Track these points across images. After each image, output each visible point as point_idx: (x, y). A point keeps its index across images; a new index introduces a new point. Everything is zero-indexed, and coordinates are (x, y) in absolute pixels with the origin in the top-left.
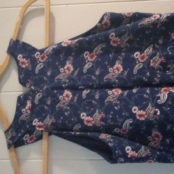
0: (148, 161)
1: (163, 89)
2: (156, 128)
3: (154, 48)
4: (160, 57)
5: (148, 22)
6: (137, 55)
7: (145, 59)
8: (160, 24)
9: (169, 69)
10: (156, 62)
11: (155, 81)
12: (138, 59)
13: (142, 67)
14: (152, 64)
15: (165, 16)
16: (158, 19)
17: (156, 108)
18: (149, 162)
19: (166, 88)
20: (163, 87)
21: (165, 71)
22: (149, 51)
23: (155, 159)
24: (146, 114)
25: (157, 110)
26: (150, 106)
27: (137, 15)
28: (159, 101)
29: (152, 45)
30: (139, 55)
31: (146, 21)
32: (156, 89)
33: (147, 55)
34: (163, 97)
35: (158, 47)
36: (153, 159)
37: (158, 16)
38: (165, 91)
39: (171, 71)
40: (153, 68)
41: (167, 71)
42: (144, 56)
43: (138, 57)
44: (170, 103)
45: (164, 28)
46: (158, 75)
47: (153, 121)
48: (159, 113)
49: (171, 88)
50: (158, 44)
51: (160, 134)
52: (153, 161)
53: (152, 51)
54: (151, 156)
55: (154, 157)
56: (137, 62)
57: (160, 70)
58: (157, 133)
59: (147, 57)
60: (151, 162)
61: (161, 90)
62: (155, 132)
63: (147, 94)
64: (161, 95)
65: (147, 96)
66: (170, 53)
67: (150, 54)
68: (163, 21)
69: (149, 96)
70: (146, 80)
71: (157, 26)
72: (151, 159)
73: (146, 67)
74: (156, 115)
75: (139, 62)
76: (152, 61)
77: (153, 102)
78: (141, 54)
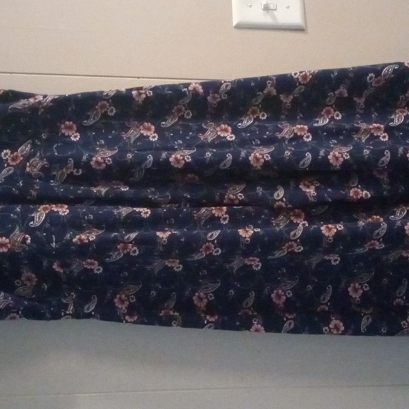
0: (9, 317)
1: (42, 207)
2: (26, 264)
3: (34, 146)
4: (41, 159)
5: (25, 104)
6: (6, 154)
7: (18, 161)
8: (42, 110)
9: (54, 177)
10: (35, 166)
11: (31, 195)
12: (7, 160)
13: (13, 173)
14: (28, 169)
15: (50, 99)
16: (40, 103)
17: (26, 234)
18: (11, 318)
19: (47, 206)
20: (43, 204)
21: (48, 181)
22: (25, 148)
23: (20, 312)
24: (10, 243)
25: (27, 236)
26: (17, 231)
27: (11, 95)
28: (32, 223)
29: (30, 141)
30: (9, 154)
31: (21, 104)
32: (31, 206)
33: (22, 156)
34: (39, 218)
35: (39, 143)
36: (17, 313)
37: (41, 98)
38: (45, 209)
39: (57, 181)
40: (29, 175)
41: (52, 181)
42: (17, 156)
43: (7, 157)
44: (48, 225)
45: (49, 116)
46: (35, 186)
47: (20, 253)
48: (29, 241)
49: (54, 206)
50: (40, 139)
51: (33, 276)
52: (18, 316)
53: (31, 149)
54: (14, 308)
55: (19, 310)
56: (6, 165)
57: (40, 178)
58: (29, 274)
59: (22, 158)
60: (14, 318)
61: (39, 208)
62: (26, 274)
63: (16, 213)
64: (36, 215)
65: (16, 216)
66: (56, 154)
67: (26, 154)
68: (46, 106)
69: (18, 216)
70: (17, 192)
71: (38, 112)
72: (13, 312)
73: (18, 172)
74: (25, 243)
75: (9, 165)
76: (28, 164)
77: (23, 224)
78: (12, 153)
